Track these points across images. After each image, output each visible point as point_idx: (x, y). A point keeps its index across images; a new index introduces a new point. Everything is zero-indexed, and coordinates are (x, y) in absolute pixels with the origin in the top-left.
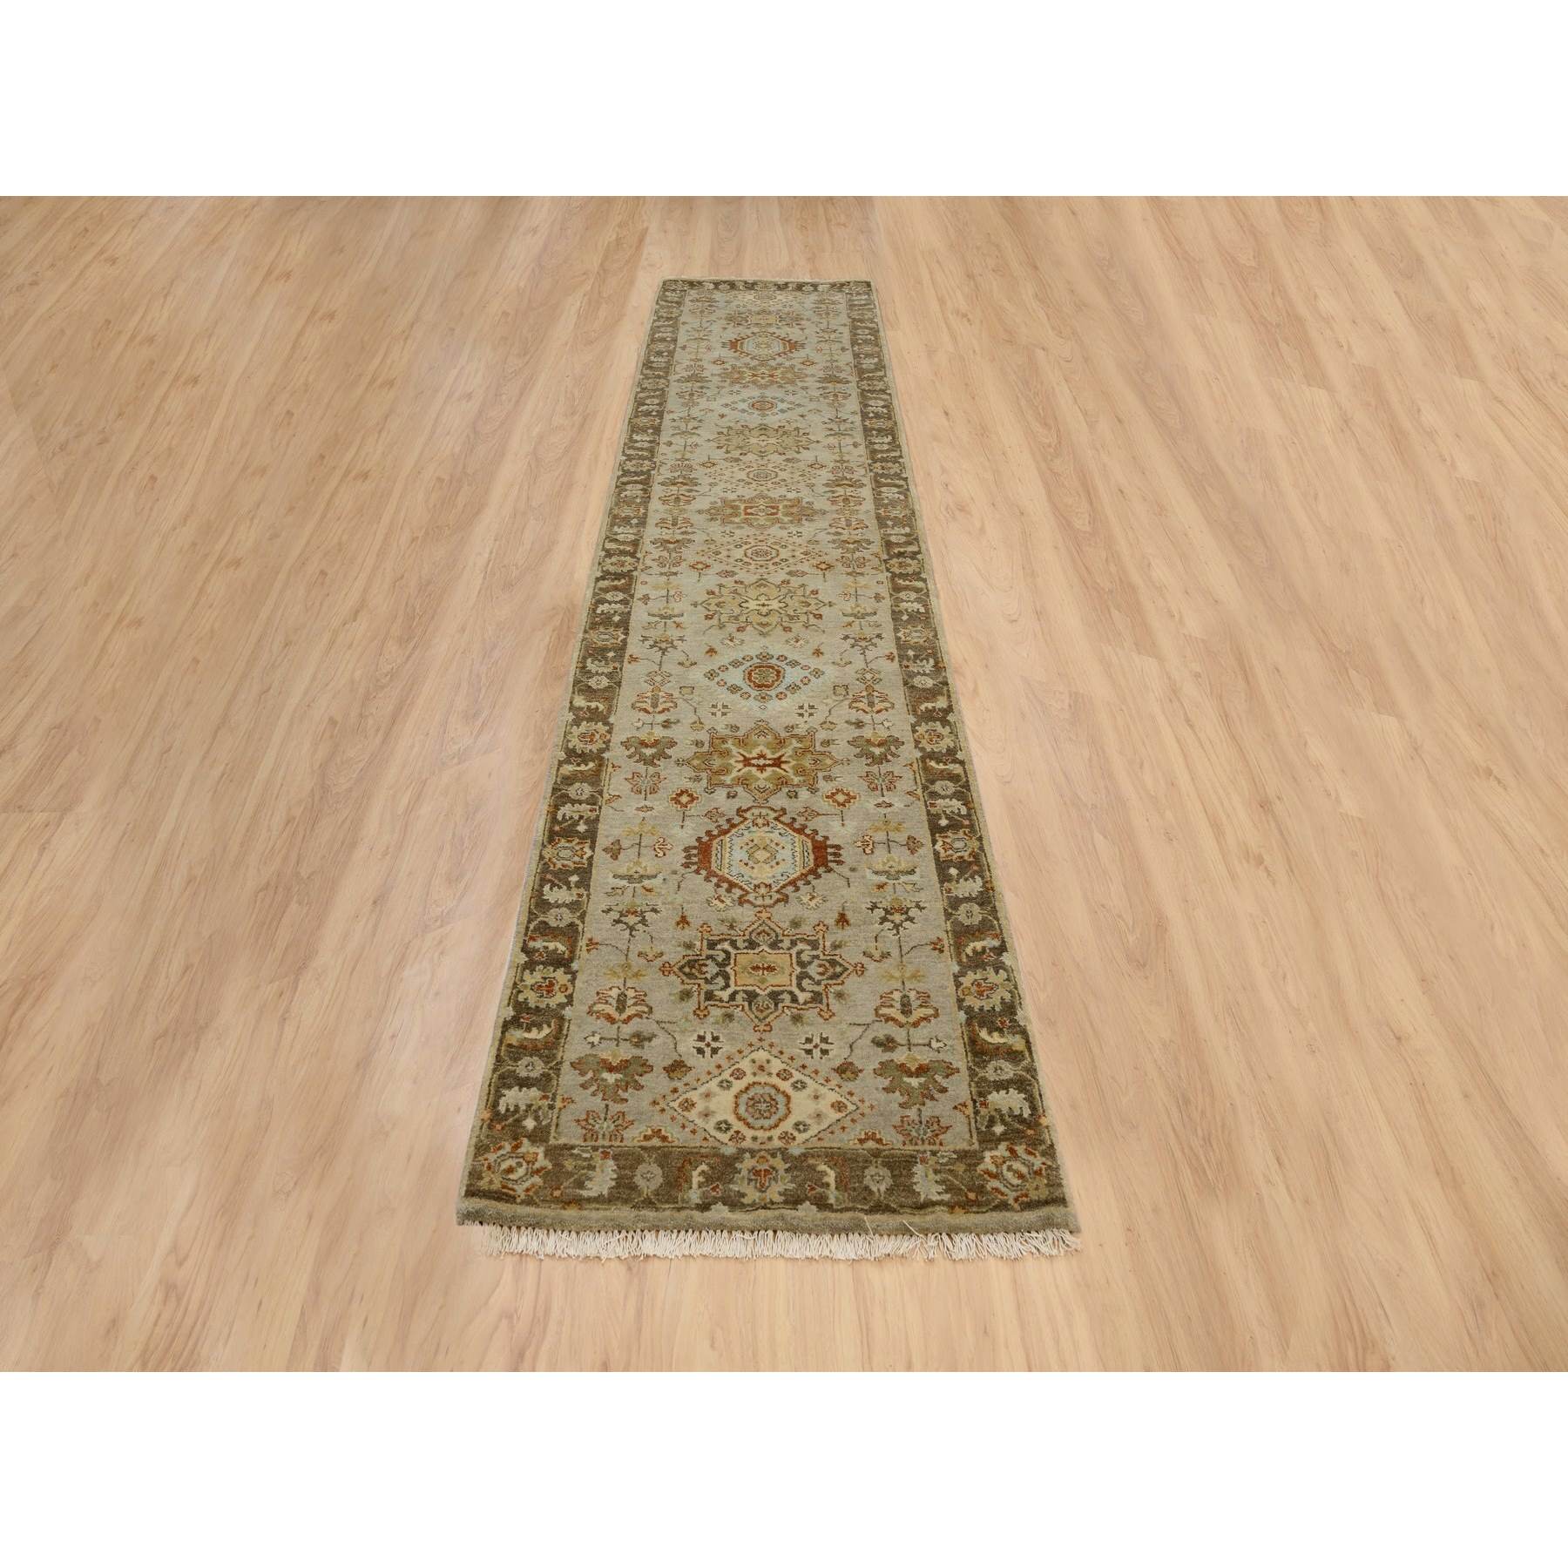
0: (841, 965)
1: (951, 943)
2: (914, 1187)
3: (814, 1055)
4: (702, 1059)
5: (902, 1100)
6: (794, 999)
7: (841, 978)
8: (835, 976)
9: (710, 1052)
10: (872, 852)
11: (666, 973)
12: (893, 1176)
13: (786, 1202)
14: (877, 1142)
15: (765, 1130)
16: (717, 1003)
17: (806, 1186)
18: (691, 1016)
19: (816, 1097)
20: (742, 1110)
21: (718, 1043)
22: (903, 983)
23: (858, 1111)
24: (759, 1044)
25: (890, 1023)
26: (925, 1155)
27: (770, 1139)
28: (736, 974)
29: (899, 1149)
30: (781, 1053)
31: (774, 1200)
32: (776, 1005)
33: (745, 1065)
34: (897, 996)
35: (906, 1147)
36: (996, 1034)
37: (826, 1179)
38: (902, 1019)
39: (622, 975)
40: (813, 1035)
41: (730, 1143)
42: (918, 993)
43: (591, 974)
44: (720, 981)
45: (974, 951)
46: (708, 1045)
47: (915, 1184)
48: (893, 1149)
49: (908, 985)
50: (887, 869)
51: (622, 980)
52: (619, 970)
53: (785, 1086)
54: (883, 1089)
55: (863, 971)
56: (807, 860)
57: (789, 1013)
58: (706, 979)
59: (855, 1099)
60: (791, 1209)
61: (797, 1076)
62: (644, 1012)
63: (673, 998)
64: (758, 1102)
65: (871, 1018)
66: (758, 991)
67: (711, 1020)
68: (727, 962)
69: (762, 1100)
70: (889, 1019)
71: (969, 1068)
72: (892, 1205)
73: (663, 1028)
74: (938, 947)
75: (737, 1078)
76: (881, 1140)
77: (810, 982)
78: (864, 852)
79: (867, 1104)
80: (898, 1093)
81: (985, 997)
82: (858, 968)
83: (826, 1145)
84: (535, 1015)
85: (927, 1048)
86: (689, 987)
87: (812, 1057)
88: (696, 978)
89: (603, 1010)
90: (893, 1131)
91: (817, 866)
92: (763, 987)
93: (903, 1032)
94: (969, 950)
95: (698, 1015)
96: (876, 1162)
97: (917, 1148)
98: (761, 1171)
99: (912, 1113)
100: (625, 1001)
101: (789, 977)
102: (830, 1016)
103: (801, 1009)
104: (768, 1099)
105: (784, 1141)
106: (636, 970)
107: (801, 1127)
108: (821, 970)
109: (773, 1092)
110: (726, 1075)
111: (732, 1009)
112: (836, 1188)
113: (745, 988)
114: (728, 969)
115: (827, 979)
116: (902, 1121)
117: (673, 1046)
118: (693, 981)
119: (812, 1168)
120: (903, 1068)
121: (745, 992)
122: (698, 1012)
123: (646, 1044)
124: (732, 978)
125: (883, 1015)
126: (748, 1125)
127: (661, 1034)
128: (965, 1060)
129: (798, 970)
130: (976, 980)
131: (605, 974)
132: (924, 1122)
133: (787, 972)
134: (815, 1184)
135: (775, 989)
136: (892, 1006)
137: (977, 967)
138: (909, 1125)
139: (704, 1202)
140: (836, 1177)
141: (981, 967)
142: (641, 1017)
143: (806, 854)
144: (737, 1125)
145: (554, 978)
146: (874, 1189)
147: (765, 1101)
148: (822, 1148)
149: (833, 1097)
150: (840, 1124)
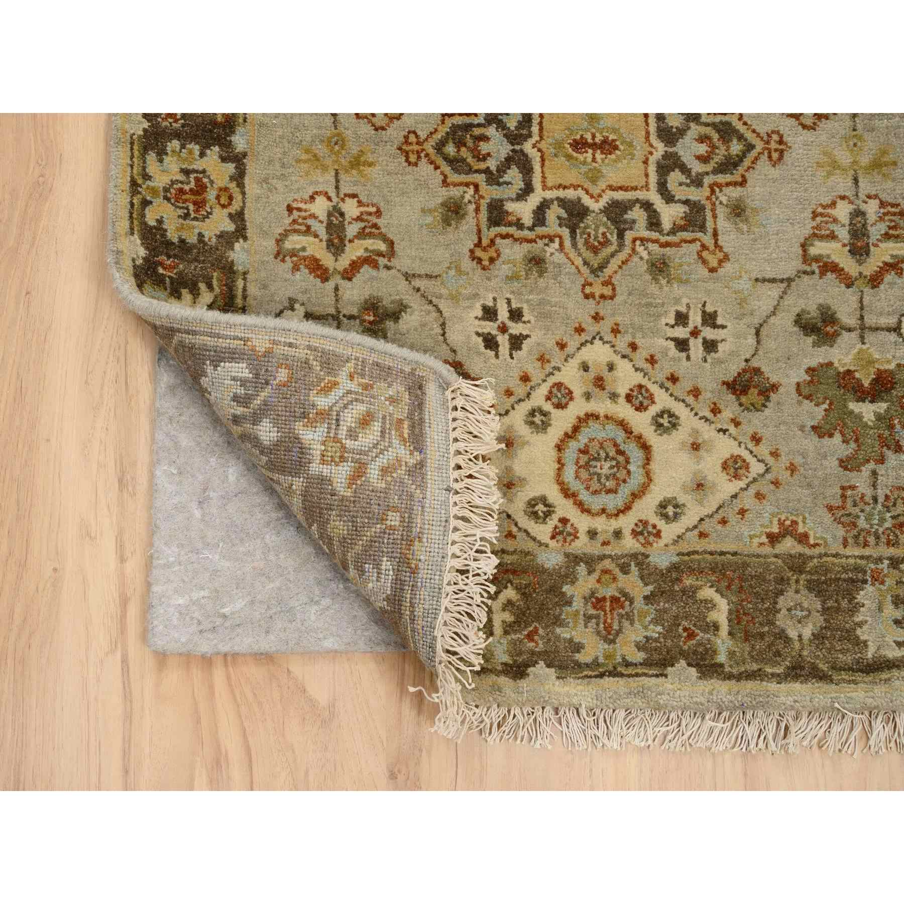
0: (741, 137)
2: (859, 632)
3: (692, 352)
4: (494, 361)
5: (847, 450)
6: (654, 223)
7: (741, 170)
8: (729, 165)
9: (507, 346)
11: (413, 158)
12: (825, 610)
13: (646, 663)
14: (800, 542)
15: (609, 516)
16: (512, 230)
17: (680, 629)
18: (467, 264)
19: (696, 447)
20: (569, 474)
21: (521, 325)
22: (856, 180)
23: (769, 477)
24: (591, 328)
25: (830, 276)
26: (880, 566)
27: (618, 534)
28: (543, 160)
29: (836, 555)
30: (634, 347)
31: (629, 658)
32: (621, 235)
33: (570, 375)
34: (843, 211)
35: (848, 552)
37: (713, 616)
38: (849, 265)
39: (328, 161)
40: (688, 306)
41: (553, 544)
42: (882, 204)
43: (270, 162)
44: (514, 175)
46: (503, 329)
47: (860, 624)
48: (826, 555)
49: (865, 186)
51: (330, 177)
52: (321, 149)
53: (641, 422)
54: (813, 427)
55: (782, 152)
57: (645, 254)
58: (487, 171)
59: (763, 450)
60: (657, 676)
61: (662, 400)
62: (380, 254)
63: (429, 219)
64: (595, 459)
65: (791, 266)
66: (587, 201)
67: (503, 269)
68: (524, 132)
69: (603, 455)
70: (829, 267)
72: (821, 666)
73: (418, 290)
75: (559, 406)
76: (806, 536)
77: (683, 178)
79: (784, 461)
80: (837, 438)
82: (773, 145)
83: (711, 547)
84: (182, 259)
85: (893, 337)
86: (456, 192)
87: (688, 358)
88: (470, 171)
89: (304, 249)
90: (828, 518)
92: (596, 191)
93: (851, 296)
95: (480, 261)
96: (797, 581)
97: (867, 552)
98: (604, 599)
99: (861, 480)
100: (341, 227)
101: (642, 166)
102: (720, 262)
103: (667, 245)
104: (612, 453)
105: (641, 538)
106: (355, 150)
107: (670, 510)
108: (703, 149)
109: (620, 436)
110: (538, 399)
111: (540, 243)
112: (730, 634)
113: (561, 193)
114: (528, 147)
115: (716, 171)
116: (844, 496)
117: (440, 331)
118: (463, 178)
119: (690, 593)
120: (847, 381)
121: (562, 202)
122: (479, 253)
123: (389, 324)
124: (537, 167)
125: (817, 259)
126: (580, 505)
127: (414, 301)
129: (660, 148)
131: (298, 161)
132: (881, 499)
133: (639, 154)
134: (695, 625)
135: (619, 196)
136: (832, 236)
138: (855, 505)
139: (515, 661)
140: (730, 612)
142: (376, 266)
144: (564, 508)
145: (204, 171)
146: (793, 634)
147: (607, 456)
148: (705, 552)
149: (725, 447)
150: (738, 505)
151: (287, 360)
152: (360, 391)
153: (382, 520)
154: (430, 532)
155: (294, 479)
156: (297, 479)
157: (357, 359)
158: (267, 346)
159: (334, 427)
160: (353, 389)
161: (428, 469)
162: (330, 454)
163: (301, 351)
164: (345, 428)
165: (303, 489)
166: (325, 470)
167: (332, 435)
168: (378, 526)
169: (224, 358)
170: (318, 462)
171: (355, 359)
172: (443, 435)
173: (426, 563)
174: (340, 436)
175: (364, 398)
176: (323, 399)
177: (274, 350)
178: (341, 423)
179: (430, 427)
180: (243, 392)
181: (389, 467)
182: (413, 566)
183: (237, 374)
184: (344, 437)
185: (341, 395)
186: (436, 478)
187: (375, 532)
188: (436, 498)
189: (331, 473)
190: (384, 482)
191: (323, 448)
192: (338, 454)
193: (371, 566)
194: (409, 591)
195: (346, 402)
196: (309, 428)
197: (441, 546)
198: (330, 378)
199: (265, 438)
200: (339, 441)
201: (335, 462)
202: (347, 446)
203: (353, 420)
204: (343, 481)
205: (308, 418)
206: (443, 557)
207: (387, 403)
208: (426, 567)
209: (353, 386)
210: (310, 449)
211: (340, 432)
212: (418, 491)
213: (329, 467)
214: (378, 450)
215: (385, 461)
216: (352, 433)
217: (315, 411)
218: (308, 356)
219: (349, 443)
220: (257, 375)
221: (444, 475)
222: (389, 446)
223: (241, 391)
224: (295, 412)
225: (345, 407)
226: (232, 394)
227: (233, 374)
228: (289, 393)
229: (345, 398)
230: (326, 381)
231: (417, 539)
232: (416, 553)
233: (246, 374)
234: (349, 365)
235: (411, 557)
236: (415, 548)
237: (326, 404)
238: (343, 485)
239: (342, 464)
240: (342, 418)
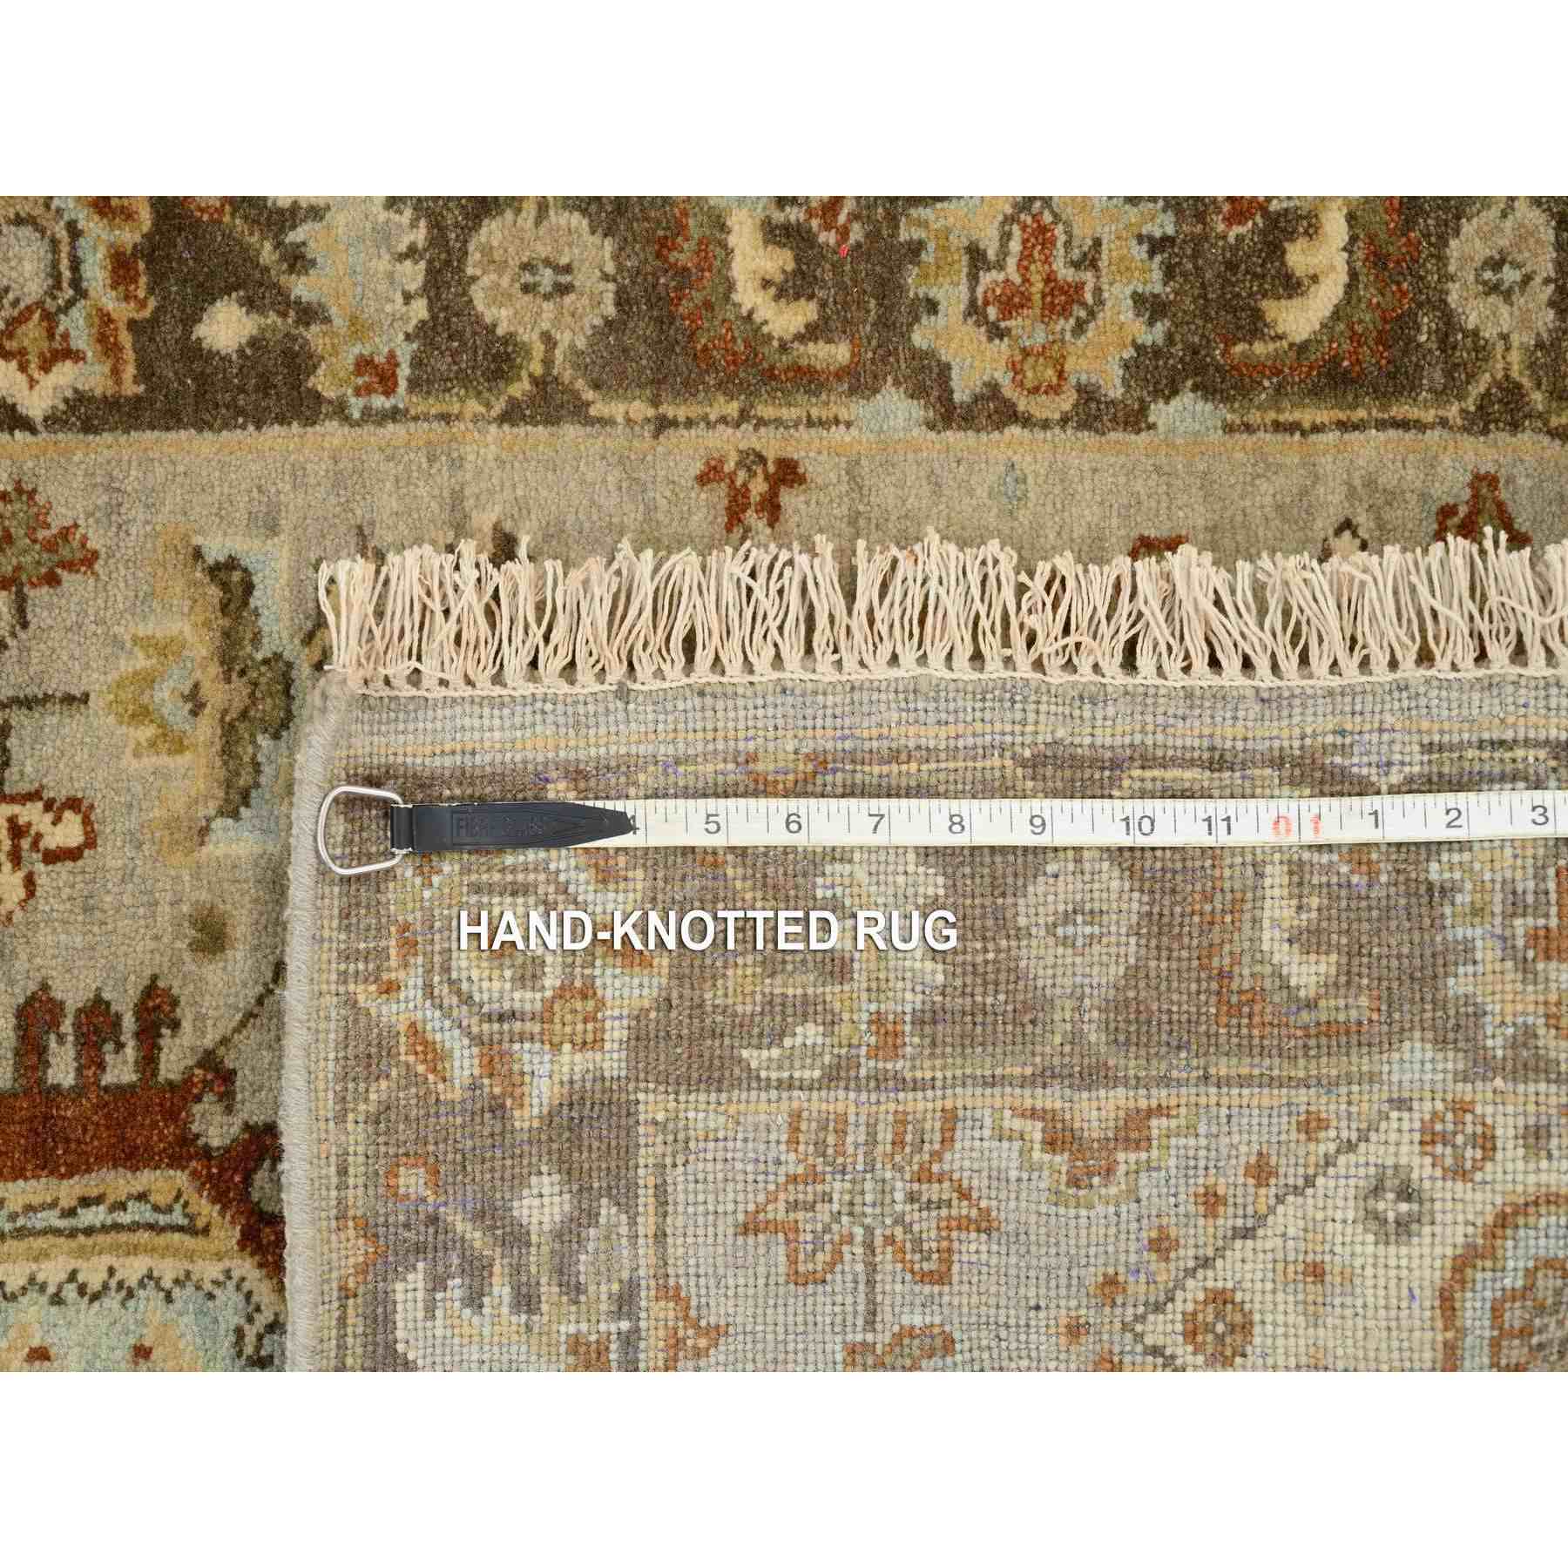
1: (733, 409)
10: (73, 804)
36: (1298, 257)
45: (788, 289)
50: (205, 730)
56: (136, 1213)
71: (1481, 421)
74: (758, 487)
78: (73, 854)
81: (1089, 277)
91: (184, 1151)
94: (786, 320)
128: (1433, 436)
130: (974, 310)
137: (887, 288)
141: (896, 269)
143: (93, 1216)
151: (376, 1173)
152: (420, 960)
153: (715, 865)
154: (731, 734)
155: (642, 1118)
156: (641, 1107)
157: (343, 977)
158: (351, 1233)
159: (517, 1026)
160: (420, 982)
161: (582, 755)
162: (580, 1027)
163: (351, 1139)
164: (517, 995)
165: (662, 1088)
166: (616, 1034)
167: (537, 1028)
168: (730, 872)
169: (387, 1346)
170: (598, 1056)
171: (345, 982)
172: (486, 711)
173: (801, 733)
174: (538, 1006)
175: (437, 948)
176: (457, 1064)
177: (359, 1213)
178: (507, 1006)
179: (473, 753)
180: (458, 1281)
181: (596, 865)
182: (810, 768)
183: (420, 1305)
184: (538, 996)
185: (438, 1013)
186: (602, 730)
187: (744, 878)
188: (651, 727)
189: (621, 1018)
190: (630, 874)
191: (567, 1047)
192: (579, 1005)
193: (820, 881)
194: (867, 768)
195: (455, 1000)
196: (526, 1089)
197: (760, 702)
198: (403, 1049)
199: (556, 1210)
200: (549, 1005)
201: (597, 1009)
202: (558, 983)
203: (496, 973)
204: (636, 981)
205: (503, 1094)
206: (784, 691)
207: (436, 879)
208: (810, 733)
209: (412, 981)
210: (571, 1082)
211: (528, 1007)
212: (642, 778)
213: (608, 1024)
214: (561, 898)
215: (583, 877)
216: (528, 974)
217: (486, 1081)
218: (361, 1118)
219: (551, 981)
220: (419, 1249)
221: (591, 708)
222: (546, 869)
223: (456, 1287)
224: (492, 1135)
225: (467, 1000)
226: (467, 1312)
227: (420, 1315)
228: (450, 1157)
229: (446, 1002)
230: (411, 1059)
231: (751, 766)
232: (781, 764)
233: (417, 1278)
234: (361, 998)
235: (791, 777)
236: (771, 767)
237: (466, 1053)
238: (646, 981)
239: (600, 993)
240: (496, 1006)
